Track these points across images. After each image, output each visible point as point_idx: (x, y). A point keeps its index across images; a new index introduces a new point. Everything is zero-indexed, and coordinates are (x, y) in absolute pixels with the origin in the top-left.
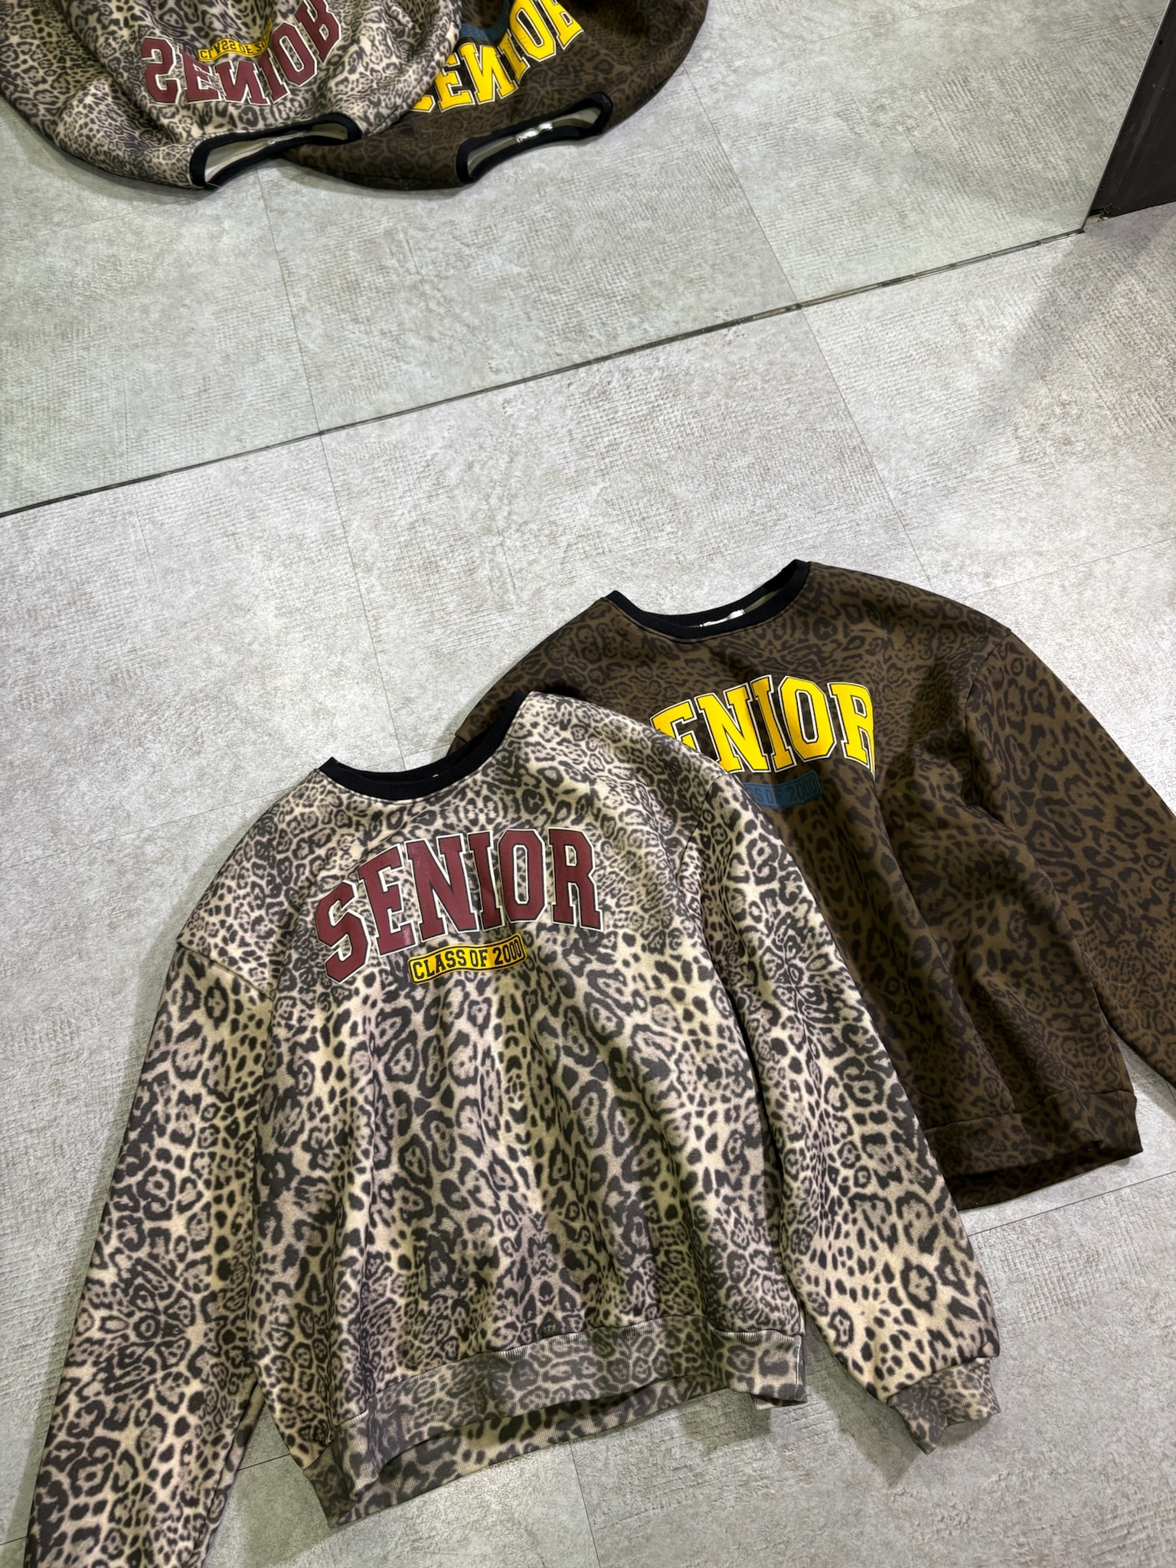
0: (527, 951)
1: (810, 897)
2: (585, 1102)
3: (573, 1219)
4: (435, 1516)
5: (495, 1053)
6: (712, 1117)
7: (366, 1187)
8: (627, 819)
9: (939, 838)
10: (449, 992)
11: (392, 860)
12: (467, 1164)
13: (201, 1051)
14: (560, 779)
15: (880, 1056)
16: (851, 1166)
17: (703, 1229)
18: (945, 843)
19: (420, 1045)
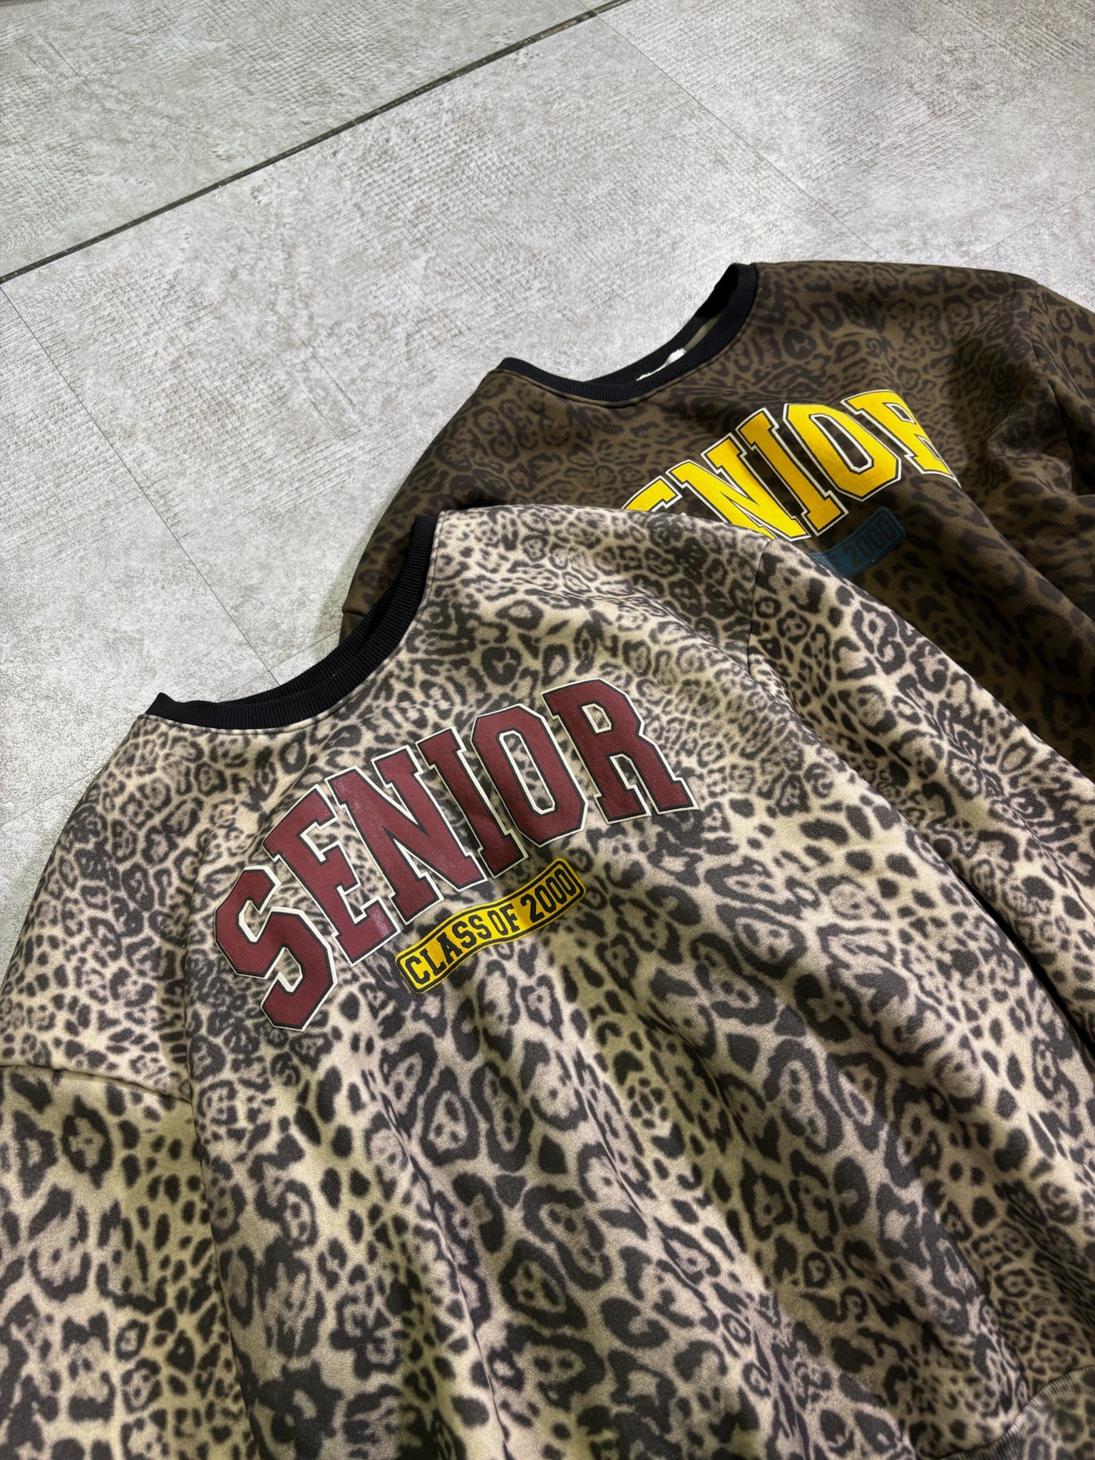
0: (583, 880)
2: (785, 1082)
3: (822, 1284)
5: (590, 1060)
6: (996, 1031)
7: (478, 1375)
8: (664, 637)
10: (482, 986)
11: (314, 811)
12: (634, 1259)
13: (82, 1235)
14: (537, 615)
17: (1071, 1220)
19: (465, 1089)
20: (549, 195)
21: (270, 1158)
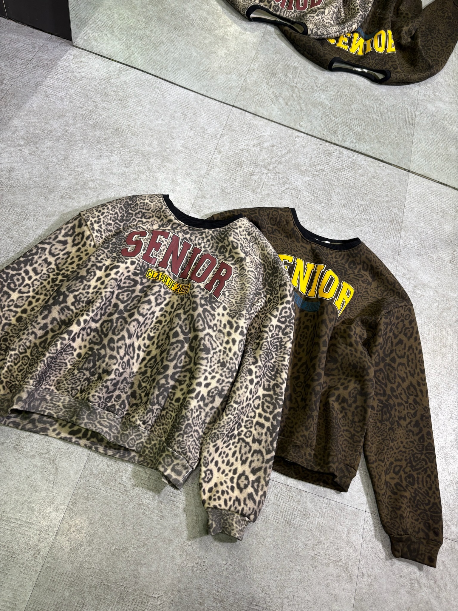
0: (189, 291)
1: (292, 337)
2: (175, 345)
3: (144, 382)
4: (30, 442)
5: (156, 315)
6: (213, 377)
7: (85, 321)
8: (250, 273)
9: (347, 349)
10: (155, 286)
11: (165, 235)
12: (123, 338)
13: (62, 250)
14: (237, 248)
15: (281, 400)
16: (247, 428)
17: (185, 409)
18: (348, 351)
19: (134, 295)
21: (97, 266)
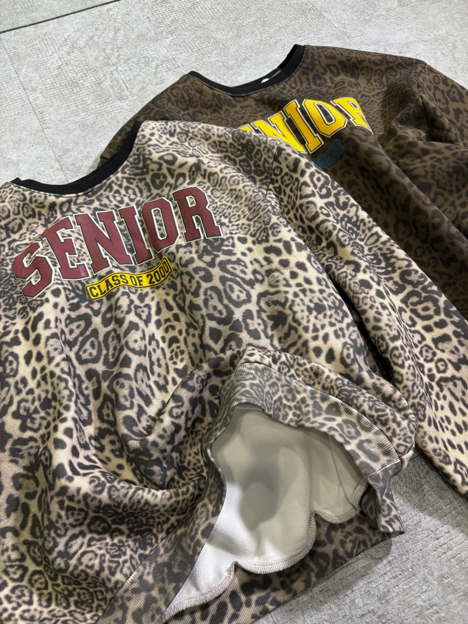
0: (172, 265)
1: (356, 203)
5: (158, 336)
6: (326, 338)
8: (226, 171)
9: (425, 161)
10: (118, 299)
11: (66, 224)
14: (175, 159)
15: (430, 285)
16: (431, 360)
18: (429, 162)
19: (101, 338)
20: (229, 20)
21: (6, 343)
